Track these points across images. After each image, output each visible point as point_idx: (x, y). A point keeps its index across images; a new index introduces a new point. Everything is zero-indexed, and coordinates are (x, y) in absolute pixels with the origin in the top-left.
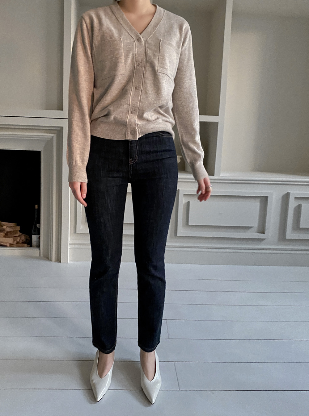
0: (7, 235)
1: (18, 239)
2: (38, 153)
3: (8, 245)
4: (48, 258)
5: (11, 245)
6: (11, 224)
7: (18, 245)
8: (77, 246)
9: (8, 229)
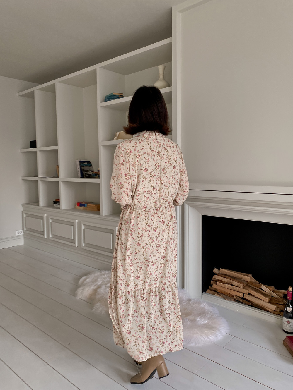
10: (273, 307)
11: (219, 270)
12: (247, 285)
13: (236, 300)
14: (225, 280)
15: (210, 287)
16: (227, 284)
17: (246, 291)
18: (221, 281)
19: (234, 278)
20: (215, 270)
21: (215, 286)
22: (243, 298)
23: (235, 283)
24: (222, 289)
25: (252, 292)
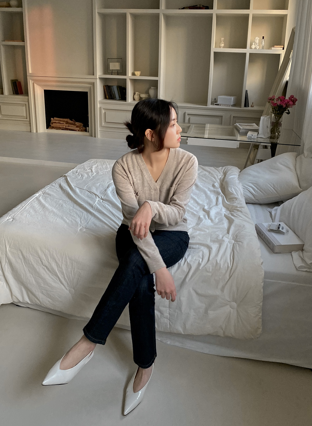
0: (77, 127)
1: (82, 129)
2: (87, 92)
3: (77, 130)
4: (92, 136)
5: (79, 131)
6: (80, 123)
7: (82, 131)
8: (102, 132)
9: (78, 125)
10: (78, 129)
11: (54, 118)
12: (67, 123)
13: (62, 129)
14: (57, 122)
15: (50, 127)
16: (58, 123)
17: (67, 125)
18: (55, 123)
19: (61, 121)
20: (52, 119)
21: (52, 125)
22: (65, 128)
23: (62, 122)
24: (56, 126)
25: (69, 125)
